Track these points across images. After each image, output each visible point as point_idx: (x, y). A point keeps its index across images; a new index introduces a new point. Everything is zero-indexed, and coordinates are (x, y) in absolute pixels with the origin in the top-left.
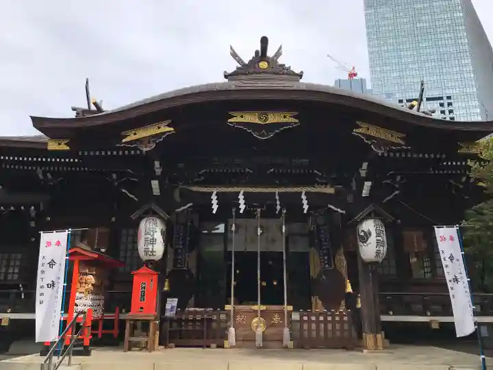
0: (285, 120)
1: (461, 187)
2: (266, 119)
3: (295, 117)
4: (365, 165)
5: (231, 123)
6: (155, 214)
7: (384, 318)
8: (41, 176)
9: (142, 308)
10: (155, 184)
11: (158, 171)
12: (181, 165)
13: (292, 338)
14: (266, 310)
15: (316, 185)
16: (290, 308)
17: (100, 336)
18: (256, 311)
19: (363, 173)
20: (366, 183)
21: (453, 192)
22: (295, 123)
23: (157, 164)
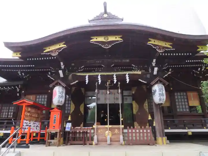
0: (116, 39)
1: (198, 73)
2: (108, 39)
3: (121, 38)
4: (154, 61)
5: (92, 42)
6: (60, 84)
7: (166, 131)
8: (20, 74)
9: (54, 127)
10: (61, 72)
11: (63, 67)
12: (73, 64)
13: (124, 140)
14: (112, 127)
15: (133, 71)
16: (123, 126)
17: (38, 140)
18: (107, 128)
19: (154, 64)
20: (155, 68)
21: (195, 75)
22: (121, 41)
23: (62, 63)
